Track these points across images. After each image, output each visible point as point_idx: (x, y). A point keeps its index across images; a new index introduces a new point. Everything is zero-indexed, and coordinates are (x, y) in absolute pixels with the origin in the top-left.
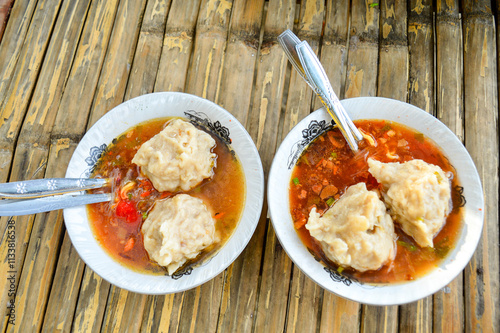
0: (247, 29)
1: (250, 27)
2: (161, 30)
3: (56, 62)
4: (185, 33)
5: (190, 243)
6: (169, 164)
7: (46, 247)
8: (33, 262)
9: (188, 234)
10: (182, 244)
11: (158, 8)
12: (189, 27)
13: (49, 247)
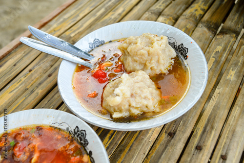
0: (211, 24)
1: (213, 23)
2: (158, 14)
3: (94, 15)
4: (171, 18)
5: (138, 99)
6: (143, 49)
7: (38, 93)
8: (24, 98)
9: (139, 92)
10: (132, 95)
11: (160, 6)
12: (175, 16)
13: (39, 94)
